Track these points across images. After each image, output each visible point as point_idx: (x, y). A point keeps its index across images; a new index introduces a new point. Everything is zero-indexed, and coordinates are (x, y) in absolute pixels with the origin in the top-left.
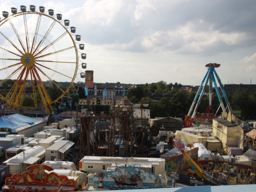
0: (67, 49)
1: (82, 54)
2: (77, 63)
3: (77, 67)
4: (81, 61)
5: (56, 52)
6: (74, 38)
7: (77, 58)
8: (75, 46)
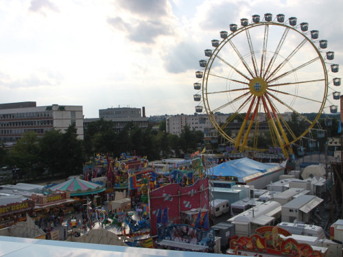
0: (309, 63)
1: (332, 66)
2: (326, 79)
3: (327, 85)
4: (331, 75)
5: (294, 70)
6: (318, 45)
7: (326, 73)
8: (320, 57)
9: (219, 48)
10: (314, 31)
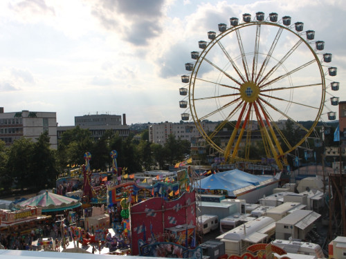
0: (305, 65)
1: (330, 69)
2: (323, 83)
3: (324, 90)
4: (329, 79)
5: (288, 74)
7: (323, 77)
8: (317, 59)
9: (207, 49)
10: (309, 31)
